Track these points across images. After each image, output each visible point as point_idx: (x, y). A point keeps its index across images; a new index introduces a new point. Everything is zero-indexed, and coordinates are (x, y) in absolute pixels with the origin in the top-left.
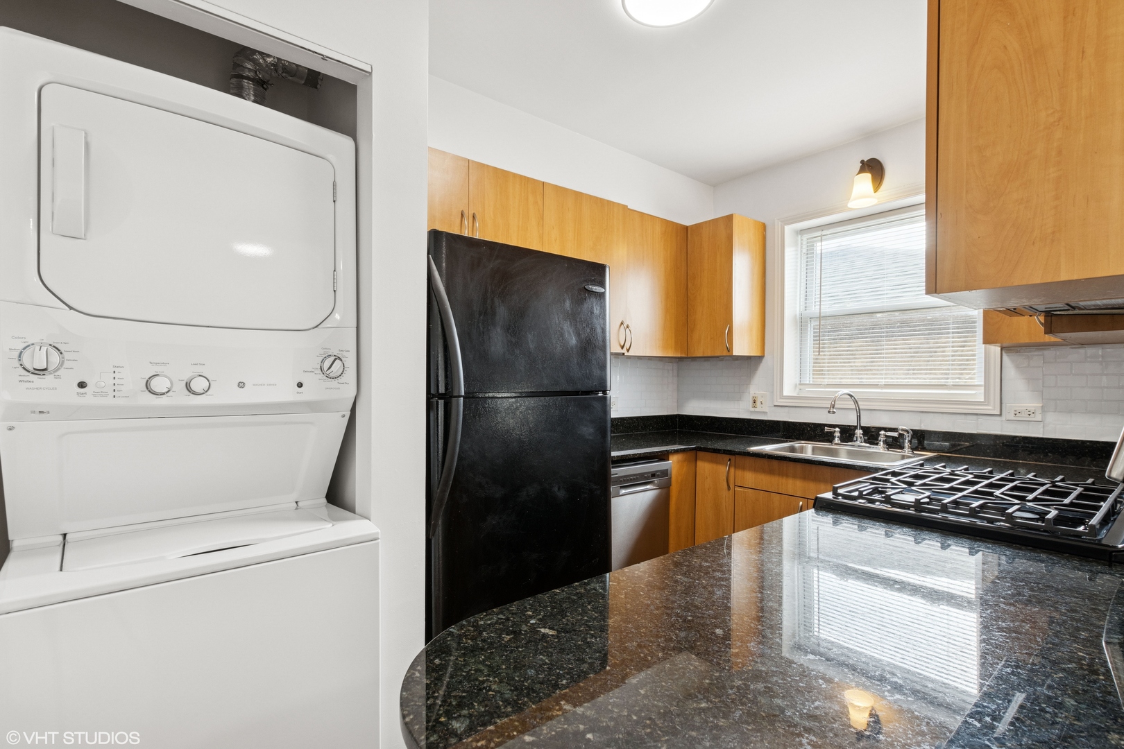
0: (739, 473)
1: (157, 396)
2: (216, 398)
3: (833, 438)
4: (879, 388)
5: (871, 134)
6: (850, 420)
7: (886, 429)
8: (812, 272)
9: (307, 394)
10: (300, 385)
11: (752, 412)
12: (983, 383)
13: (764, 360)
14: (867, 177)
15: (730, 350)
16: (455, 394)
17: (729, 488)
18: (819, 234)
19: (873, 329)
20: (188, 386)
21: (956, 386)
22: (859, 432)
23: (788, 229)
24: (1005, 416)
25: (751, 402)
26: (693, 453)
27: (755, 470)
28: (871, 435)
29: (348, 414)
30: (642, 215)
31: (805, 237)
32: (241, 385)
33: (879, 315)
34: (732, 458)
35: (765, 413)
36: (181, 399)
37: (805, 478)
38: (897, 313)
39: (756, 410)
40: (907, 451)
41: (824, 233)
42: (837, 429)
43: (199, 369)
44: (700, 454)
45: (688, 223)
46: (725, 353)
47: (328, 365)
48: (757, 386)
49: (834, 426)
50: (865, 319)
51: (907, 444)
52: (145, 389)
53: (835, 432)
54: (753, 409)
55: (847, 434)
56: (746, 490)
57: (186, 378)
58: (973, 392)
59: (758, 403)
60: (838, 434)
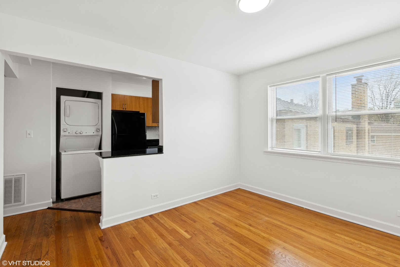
2: (83, 134)
9: (94, 134)
10: (94, 133)
20: (80, 133)
29: (101, 137)
32: (86, 133)
36: (79, 134)
43: (81, 131)
47: (97, 130)
57: (80, 132)
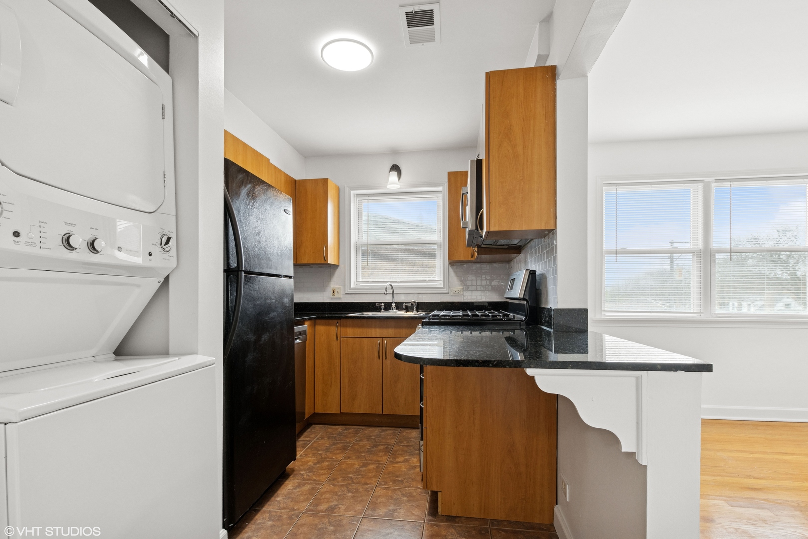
0: (343, 329)
1: (70, 251)
3: (381, 309)
4: (397, 283)
5: (394, 152)
6: (388, 299)
7: (406, 303)
8: (361, 219)
10: (150, 254)
11: (332, 299)
12: (442, 279)
13: (339, 268)
14: (394, 174)
15: (326, 259)
16: (241, 270)
17: (337, 339)
18: (366, 198)
19: (392, 252)
21: (430, 281)
22: (393, 305)
23: (352, 192)
24: (451, 293)
25: (331, 292)
26: (313, 321)
27: (353, 326)
28: (399, 306)
29: (162, 281)
30: (276, 167)
31: (358, 199)
32: (120, 249)
33: (394, 246)
34: (339, 321)
35: (340, 298)
37: (381, 327)
38: (403, 245)
39: (335, 297)
40: (415, 312)
41: (369, 198)
42: (383, 304)
43: (95, 233)
44: (318, 321)
45: (297, 178)
46: (323, 261)
47: (164, 241)
48: (335, 283)
49: (381, 303)
50: (388, 247)
51: (415, 309)
52: (62, 244)
53: (381, 306)
54: (332, 297)
55: (388, 307)
56: (348, 339)
57: (89, 237)
58: (436, 284)
59: (336, 293)
60: (383, 307)
